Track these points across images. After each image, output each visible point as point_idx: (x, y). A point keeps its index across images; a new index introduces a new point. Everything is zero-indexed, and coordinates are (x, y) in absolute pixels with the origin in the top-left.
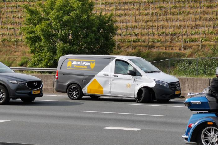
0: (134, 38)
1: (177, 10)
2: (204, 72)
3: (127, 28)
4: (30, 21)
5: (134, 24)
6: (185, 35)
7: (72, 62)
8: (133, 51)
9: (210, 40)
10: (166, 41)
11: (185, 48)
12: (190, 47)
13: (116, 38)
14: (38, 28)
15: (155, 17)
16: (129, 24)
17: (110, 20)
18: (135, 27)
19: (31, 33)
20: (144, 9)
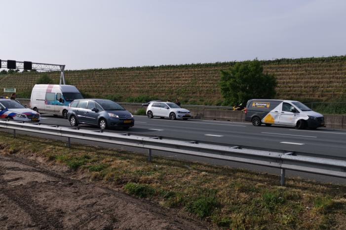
0: (288, 89)
1: (318, 72)
2: (336, 111)
3: (284, 83)
4: (224, 79)
5: (288, 80)
6: (322, 87)
7: (255, 103)
8: (288, 97)
9: (340, 91)
10: (310, 91)
11: (322, 96)
12: (325, 96)
13: (277, 89)
14: (228, 83)
15: (302, 76)
16: (285, 80)
17: (273, 77)
18: (289, 82)
19: (224, 86)
20: (295, 71)
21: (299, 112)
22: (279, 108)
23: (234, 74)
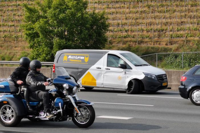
0: (125, 34)
1: (165, 9)
2: (189, 65)
3: (118, 25)
4: (29, 18)
5: (124, 21)
6: (171, 31)
7: (68, 56)
8: (124, 46)
9: (194, 35)
10: (154, 37)
11: (171, 43)
12: (176, 42)
15: (144, 15)
16: (120, 21)
17: (102, 17)
18: (125, 24)
19: (30, 29)
20: (134, 7)
21: (131, 69)
22: (103, 62)
23: (45, 12)
